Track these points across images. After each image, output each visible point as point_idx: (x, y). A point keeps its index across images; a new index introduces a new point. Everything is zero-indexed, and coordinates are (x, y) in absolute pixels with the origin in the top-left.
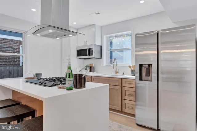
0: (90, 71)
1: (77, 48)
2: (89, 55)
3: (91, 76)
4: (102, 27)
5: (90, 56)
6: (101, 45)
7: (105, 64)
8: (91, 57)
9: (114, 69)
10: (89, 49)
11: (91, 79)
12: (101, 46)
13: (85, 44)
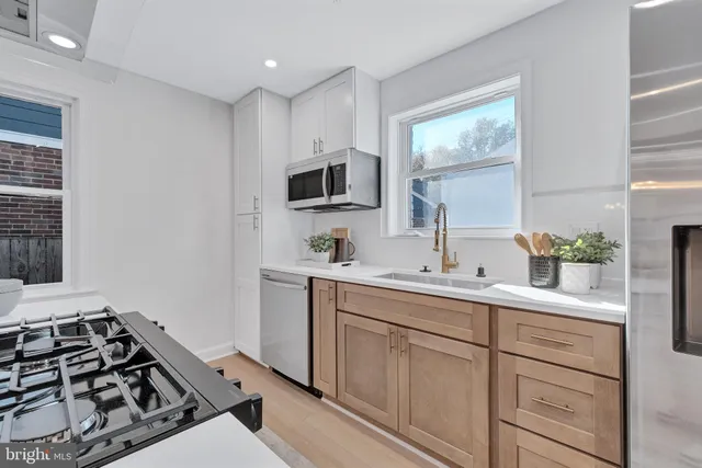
0: (335, 259)
1: (287, 170)
2: (331, 193)
3: (336, 282)
4: (380, 82)
5: (333, 197)
6: (377, 155)
7: (393, 230)
8: (336, 199)
9: (437, 250)
10: (330, 168)
11: (333, 295)
12: (379, 161)
13: (315, 152)
